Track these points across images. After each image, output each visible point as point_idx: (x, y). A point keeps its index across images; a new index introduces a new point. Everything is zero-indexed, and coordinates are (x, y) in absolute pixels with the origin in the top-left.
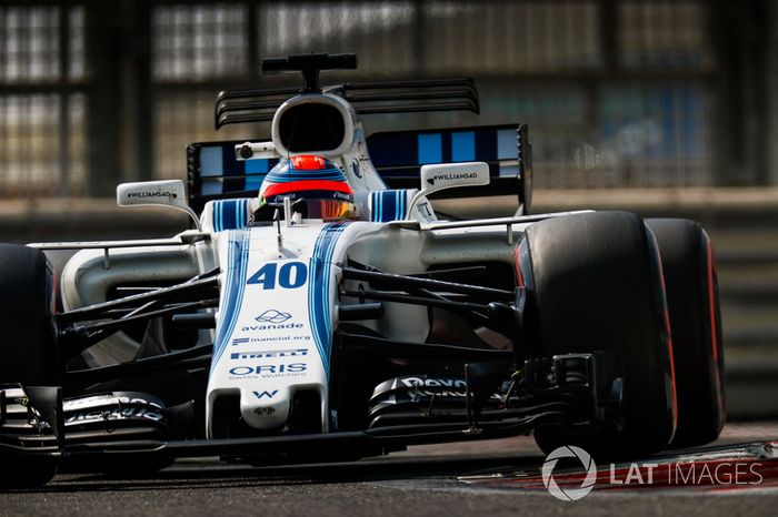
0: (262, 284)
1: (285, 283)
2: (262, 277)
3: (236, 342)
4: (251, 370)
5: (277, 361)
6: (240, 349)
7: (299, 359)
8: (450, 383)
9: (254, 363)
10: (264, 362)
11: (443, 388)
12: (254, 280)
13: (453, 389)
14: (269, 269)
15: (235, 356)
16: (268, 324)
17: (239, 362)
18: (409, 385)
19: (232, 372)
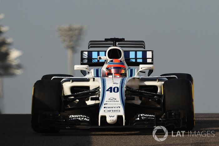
0: (109, 92)
1: (114, 91)
2: (109, 90)
3: (105, 104)
4: (108, 111)
5: (114, 109)
6: (106, 106)
7: (118, 109)
8: (150, 116)
9: (109, 109)
10: (111, 109)
11: (149, 117)
12: (108, 90)
13: (151, 117)
14: (111, 88)
15: (105, 107)
16: (111, 100)
17: (106, 109)
18: (142, 116)
19: (104, 111)
